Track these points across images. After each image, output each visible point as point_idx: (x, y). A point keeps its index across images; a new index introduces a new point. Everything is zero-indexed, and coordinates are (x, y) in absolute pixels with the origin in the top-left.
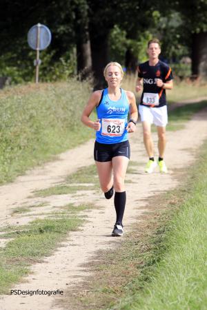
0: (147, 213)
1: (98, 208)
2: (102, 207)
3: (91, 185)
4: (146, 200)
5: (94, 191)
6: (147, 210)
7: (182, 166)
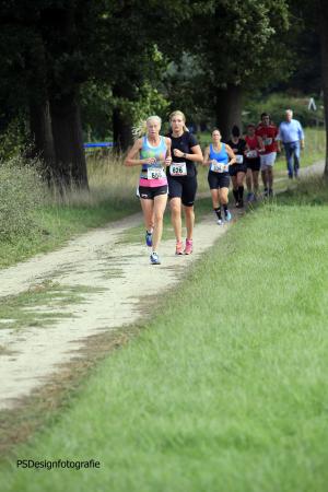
0: (77, 359)
1: (10, 353)
2: (15, 352)
3: (11, 321)
4: (83, 341)
5: (12, 330)
6: (79, 355)
7: (156, 292)
